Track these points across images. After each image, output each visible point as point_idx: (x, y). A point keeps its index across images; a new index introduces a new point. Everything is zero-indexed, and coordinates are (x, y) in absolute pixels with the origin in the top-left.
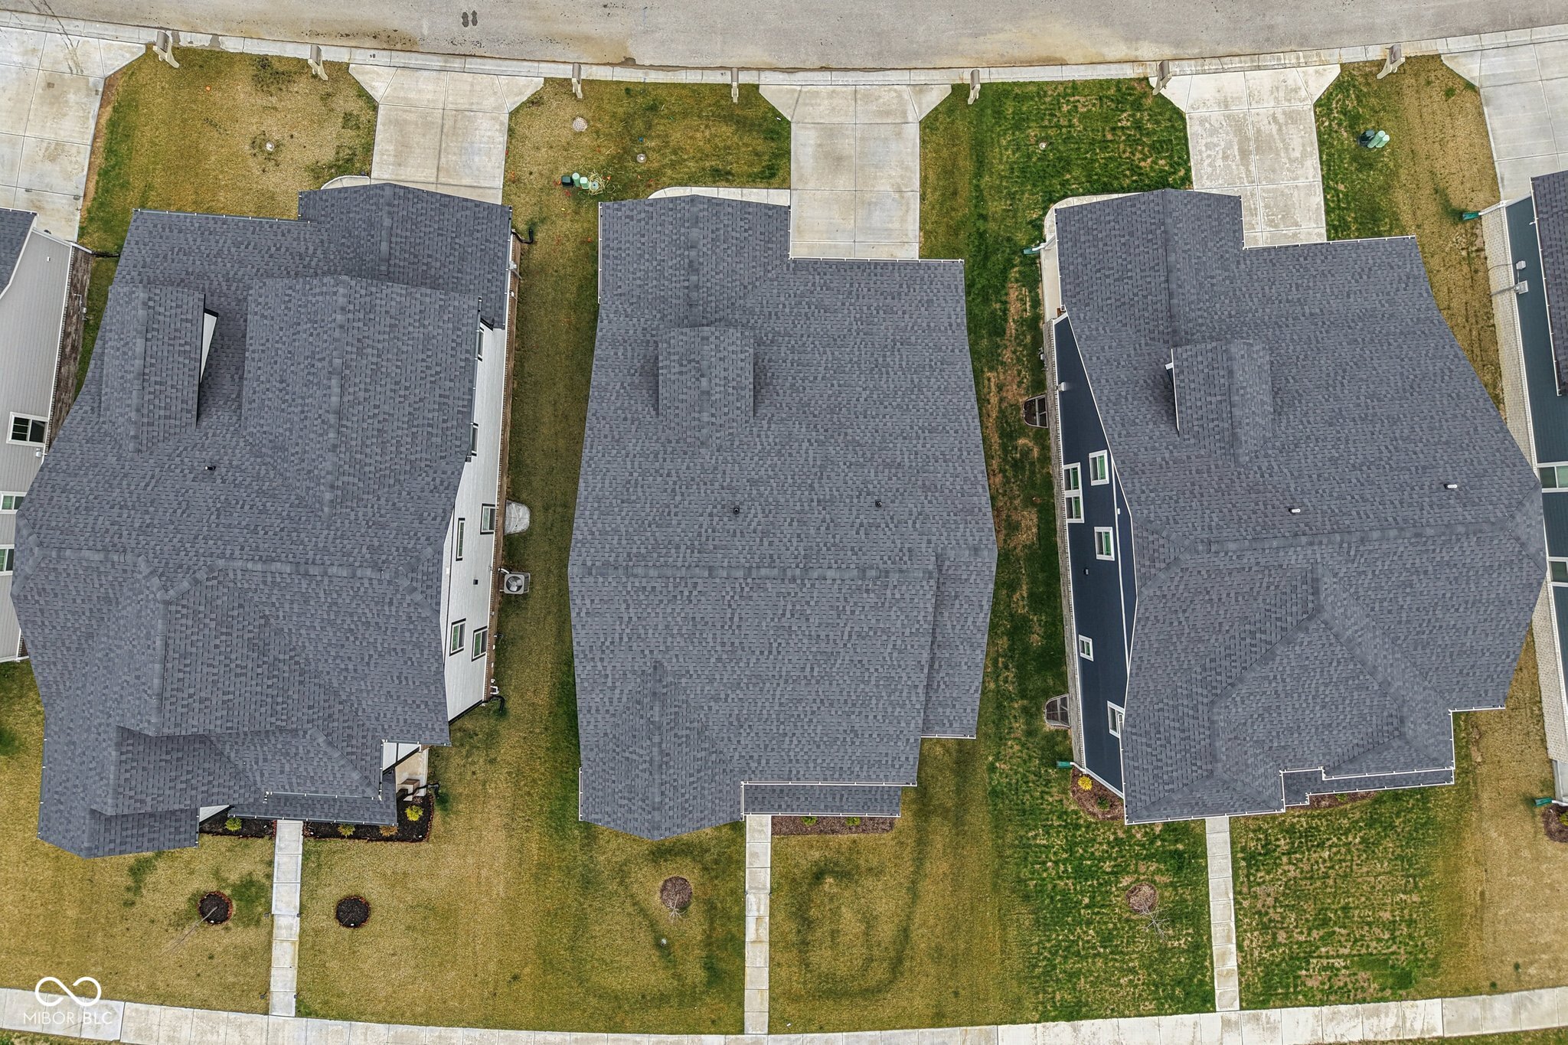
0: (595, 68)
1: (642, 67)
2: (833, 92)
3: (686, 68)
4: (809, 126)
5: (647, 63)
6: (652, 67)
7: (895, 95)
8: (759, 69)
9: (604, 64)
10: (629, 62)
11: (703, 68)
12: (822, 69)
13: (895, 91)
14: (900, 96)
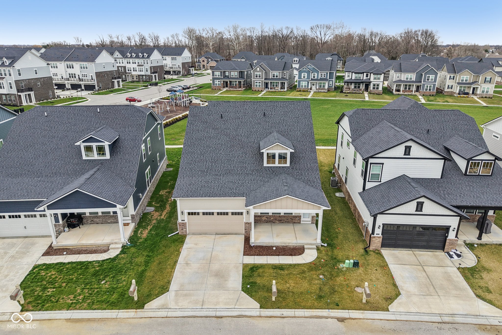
0: (361, 317)
1: (332, 318)
2: (216, 305)
3: (305, 317)
4: (232, 289)
5: (329, 320)
6: (327, 318)
7: (179, 304)
8: (260, 317)
9: (356, 319)
10: (341, 320)
11: (295, 317)
12: (221, 317)
13: (178, 306)
14: (176, 303)
